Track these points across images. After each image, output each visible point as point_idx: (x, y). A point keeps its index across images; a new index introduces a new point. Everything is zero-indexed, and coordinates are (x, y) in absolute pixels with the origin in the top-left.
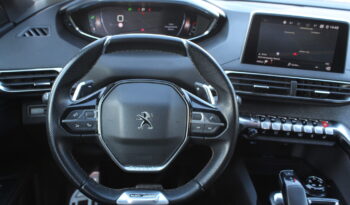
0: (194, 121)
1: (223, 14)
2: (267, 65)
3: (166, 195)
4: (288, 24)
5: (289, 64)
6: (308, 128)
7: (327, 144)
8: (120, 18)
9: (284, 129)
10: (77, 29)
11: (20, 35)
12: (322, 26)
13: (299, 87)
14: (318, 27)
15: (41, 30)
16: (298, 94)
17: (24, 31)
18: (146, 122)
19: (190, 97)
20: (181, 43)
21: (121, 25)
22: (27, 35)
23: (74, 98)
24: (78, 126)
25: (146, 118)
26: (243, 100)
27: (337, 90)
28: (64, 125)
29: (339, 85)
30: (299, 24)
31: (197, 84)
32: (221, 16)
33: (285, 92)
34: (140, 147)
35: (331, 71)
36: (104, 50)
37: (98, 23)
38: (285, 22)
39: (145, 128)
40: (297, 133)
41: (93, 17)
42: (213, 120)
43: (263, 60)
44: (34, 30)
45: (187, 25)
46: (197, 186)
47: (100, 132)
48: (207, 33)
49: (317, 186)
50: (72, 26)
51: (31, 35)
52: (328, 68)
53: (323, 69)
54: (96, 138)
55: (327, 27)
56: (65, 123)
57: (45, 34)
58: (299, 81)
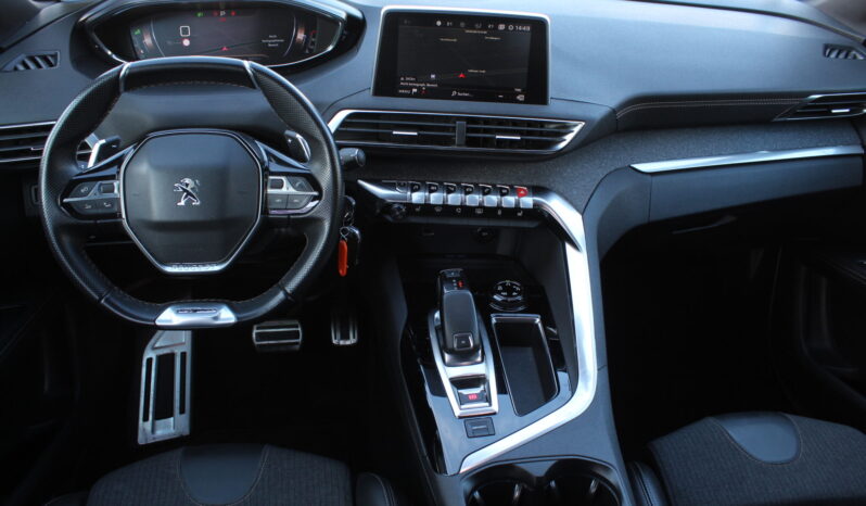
0: (270, 191)
1: (357, 14)
2: (416, 96)
3: (233, 309)
4: (444, 25)
5: (454, 93)
6: (492, 200)
7: (526, 224)
8: (185, 31)
9: (450, 203)
10: (110, 53)
11: (10, 67)
12: (502, 27)
13: (469, 130)
14: (496, 28)
15: (45, 58)
16: (470, 142)
17: (16, 62)
18: (189, 194)
19: (268, 153)
20: (243, 67)
21: (186, 43)
22: (21, 68)
23: (91, 163)
24: (88, 207)
25: (188, 189)
26: (368, 156)
27: (541, 134)
28: (68, 206)
29: (542, 124)
30: (462, 24)
31: (288, 132)
32: (350, 17)
33: (448, 141)
34: (184, 234)
35: (526, 102)
36: (122, 85)
37: (148, 41)
38: (439, 23)
39: (189, 203)
40: (473, 208)
41: (138, 32)
42: (300, 188)
43: (411, 88)
44: (33, 59)
45: (301, 36)
46: (281, 296)
47: (124, 216)
48: (330, 48)
49: (510, 295)
50: (100, 49)
51: (39, 66)
52: (521, 98)
53: (511, 99)
54: (120, 225)
55: (511, 28)
56: (68, 203)
57: (51, 65)
58: (470, 120)
